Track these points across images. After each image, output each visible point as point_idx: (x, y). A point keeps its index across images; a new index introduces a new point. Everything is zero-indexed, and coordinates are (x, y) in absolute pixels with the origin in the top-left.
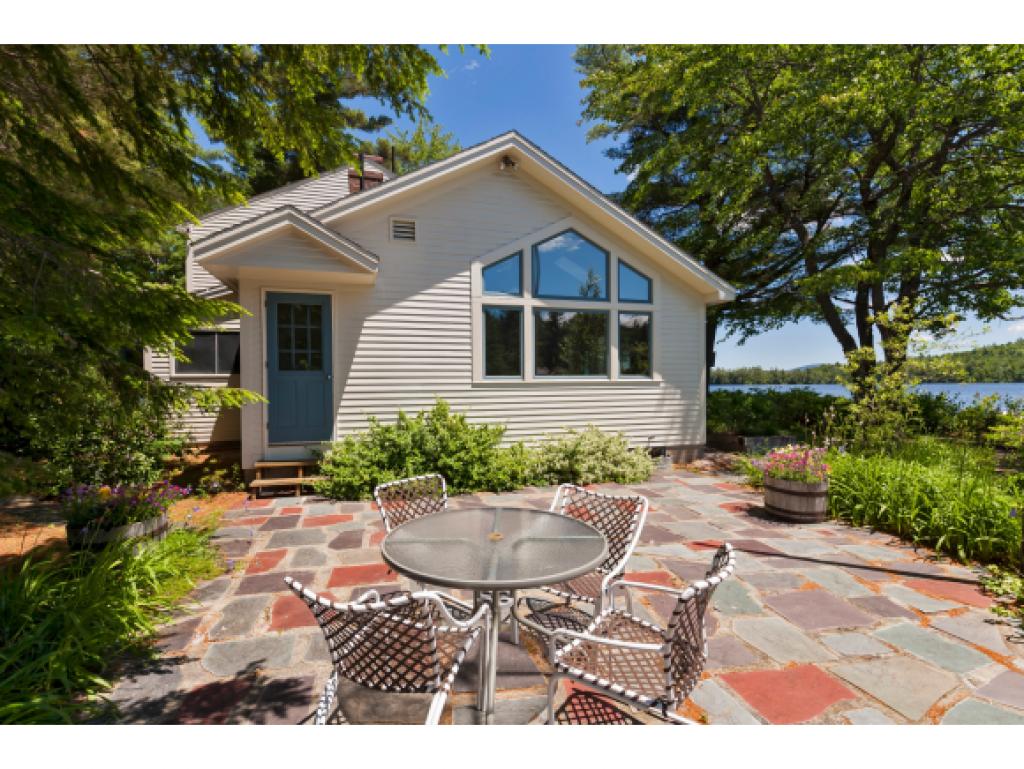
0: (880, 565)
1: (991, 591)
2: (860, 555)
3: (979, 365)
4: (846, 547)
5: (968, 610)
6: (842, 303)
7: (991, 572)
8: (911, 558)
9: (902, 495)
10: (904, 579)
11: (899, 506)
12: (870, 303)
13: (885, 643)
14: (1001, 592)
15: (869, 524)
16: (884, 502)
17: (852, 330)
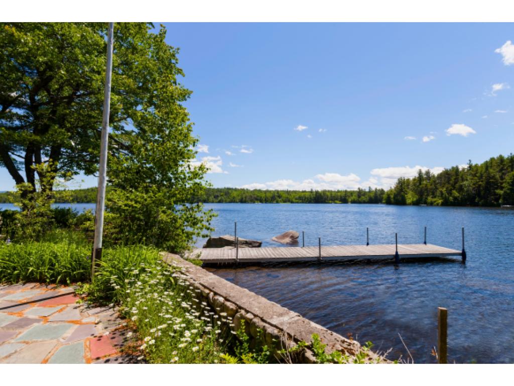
0: (25, 301)
1: (78, 294)
2: (14, 299)
3: (90, 195)
4: (6, 298)
5: (67, 306)
6: (17, 157)
7: (79, 286)
8: (44, 292)
9: (41, 260)
10: (38, 304)
11: (40, 267)
12: (34, 160)
13: (20, 342)
14: (82, 293)
15: (22, 280)
16: (32, 266)
17: (23, 173)
